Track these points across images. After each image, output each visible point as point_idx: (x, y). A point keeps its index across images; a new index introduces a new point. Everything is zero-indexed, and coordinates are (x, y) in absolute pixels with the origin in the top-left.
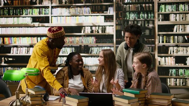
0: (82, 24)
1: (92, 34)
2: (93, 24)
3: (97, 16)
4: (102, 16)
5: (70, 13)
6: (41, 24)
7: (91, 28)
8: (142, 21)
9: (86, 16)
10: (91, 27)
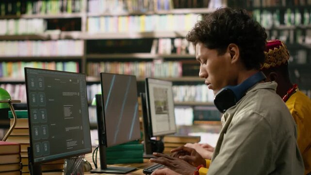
0: (152, 33)
1: (174, 56)
2: (176, 33)
3: (185, 14)
4: (197, 14)
5: (126, 8)
6: (64, 34)
7: (173, 43)
8: (289, 30)
9: (161, 15)
10: (173, 39)
